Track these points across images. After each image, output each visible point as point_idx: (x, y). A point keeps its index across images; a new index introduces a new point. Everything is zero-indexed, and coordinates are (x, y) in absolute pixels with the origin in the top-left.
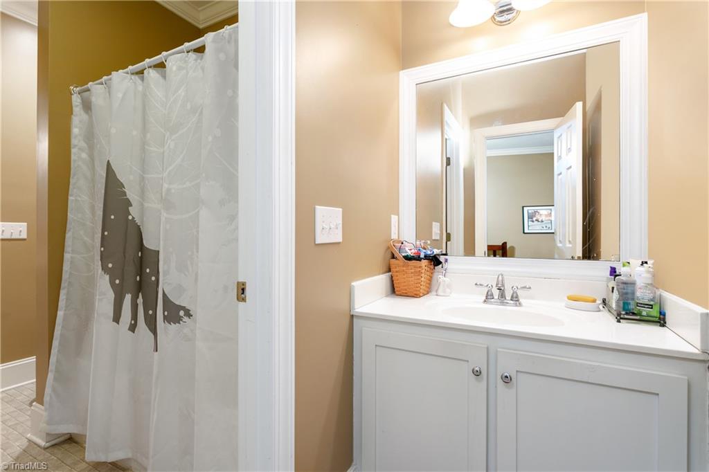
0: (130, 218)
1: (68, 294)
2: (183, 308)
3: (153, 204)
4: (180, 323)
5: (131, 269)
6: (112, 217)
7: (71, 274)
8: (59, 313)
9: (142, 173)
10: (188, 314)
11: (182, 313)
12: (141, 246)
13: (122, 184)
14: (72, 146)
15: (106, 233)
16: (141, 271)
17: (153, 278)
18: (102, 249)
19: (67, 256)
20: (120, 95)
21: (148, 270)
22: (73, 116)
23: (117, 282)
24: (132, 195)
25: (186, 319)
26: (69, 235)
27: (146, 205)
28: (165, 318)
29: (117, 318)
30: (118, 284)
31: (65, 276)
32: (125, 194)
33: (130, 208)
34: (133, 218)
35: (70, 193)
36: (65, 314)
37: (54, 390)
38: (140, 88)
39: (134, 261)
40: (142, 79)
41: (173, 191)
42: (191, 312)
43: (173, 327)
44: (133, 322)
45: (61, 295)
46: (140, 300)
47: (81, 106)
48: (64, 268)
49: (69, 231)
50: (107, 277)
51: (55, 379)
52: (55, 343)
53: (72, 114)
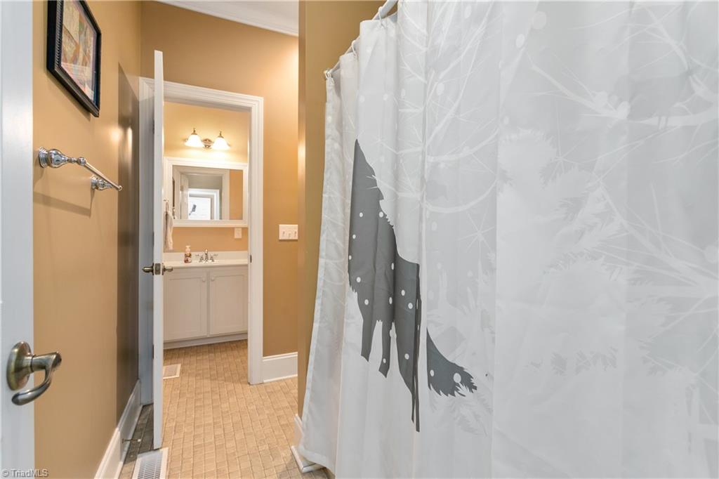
0: (381, 215)
1: (322, 304)
2: (460, 370)
3: (411, 193)
4: (454, 395)
5: (382, 286)
6: (361, 215)
7: (324, 281)
8: (314, 324)
9: (395, 152)
10: (468, 381)
11: (457, 378)
12: (395, 257)
13: (371, 168)
14: (326, 137)
15: (354, 237)
16: (394, 290)
17: (410, 306)
18: (350, 257)
19: (322, 261)
20: (369, 51)
21: (403, 293)
22: (327, 104)
23: (367, 302)
24: (383, 184)
25: (464, 389)
26: (323, 238)
27: (400, 195)
28: (430, 380)
29: (366, 353)
30: (367, 306)
31: (320, 284)
32: (374, 182)
33: (381, 201)
34: (385, 215)
35: (324, 190)
36: (319, 327)
37: (310, 412)
38: (393, 33)
39: (385, 274)
40: (395, 20)
41: (442, 166)
42: (473, 381)
43: (443, 398)
44: (385, 361)
45: (316, 304)
46: (393, 333)
47: (334, 91)
48: (319, 275)
49: (324, 233)
50: (355, 295)
51: (312, 399)
52: (312, 358)
53: (326, 101)
